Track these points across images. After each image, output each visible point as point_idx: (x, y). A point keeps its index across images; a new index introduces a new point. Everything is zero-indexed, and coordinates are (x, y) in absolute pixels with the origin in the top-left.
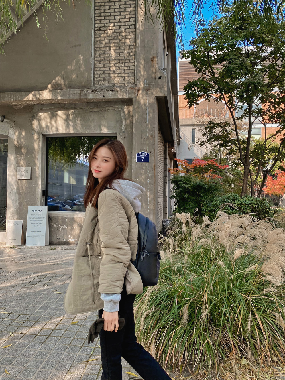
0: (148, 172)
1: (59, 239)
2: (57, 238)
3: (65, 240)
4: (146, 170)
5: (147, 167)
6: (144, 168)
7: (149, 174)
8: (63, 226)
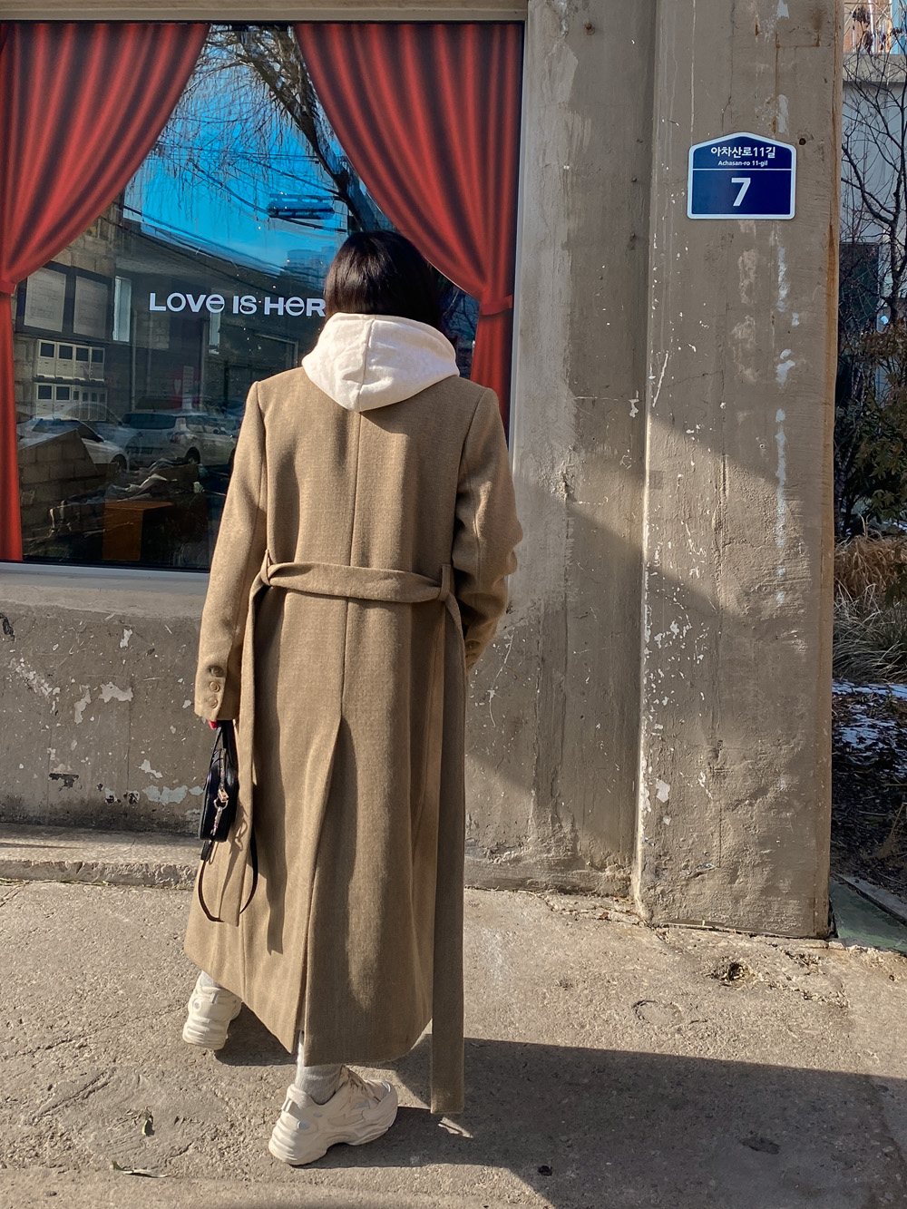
0: (783, 293)
1: (69, 780)
2: (55, 776)
3: (108, 793)
4: (766, 276)
5: (772, 254)
6: (748, 259)
7: (791, 310)
8: (96, 685)
